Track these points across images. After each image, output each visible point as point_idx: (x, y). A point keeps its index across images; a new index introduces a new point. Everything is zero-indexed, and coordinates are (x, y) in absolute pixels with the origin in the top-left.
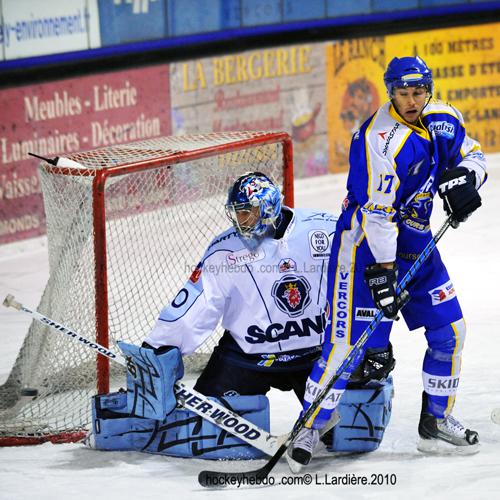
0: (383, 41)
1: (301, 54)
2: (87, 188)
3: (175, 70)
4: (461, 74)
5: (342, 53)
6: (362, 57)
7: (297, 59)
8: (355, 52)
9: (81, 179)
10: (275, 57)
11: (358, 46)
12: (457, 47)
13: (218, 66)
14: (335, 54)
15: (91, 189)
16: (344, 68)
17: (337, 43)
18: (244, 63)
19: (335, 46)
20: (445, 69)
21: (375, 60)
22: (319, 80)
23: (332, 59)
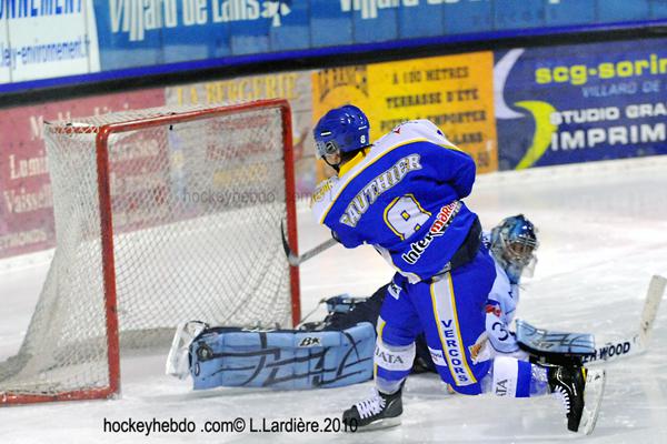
0: (365, 69)
1: (288, 82)
2: (91, 144)
3: (170, 95)
4: (439, 101)
5: (327, 81)
6: (346, 84)
7: (284, 86)
8: (338, 80)
9: (83, 136)
10: (264, 84)
11: (342, 75)
12: (434, 76)
13: (210, 90)
14: (320, 81)
15: (94, 144)
16: (329, 95)
17: (322, 71)
18: (235, 89)
19: (320, 74)
20: (424, 96)
21: (358, 87)
22: (307, 106)
23: (317, 86)
